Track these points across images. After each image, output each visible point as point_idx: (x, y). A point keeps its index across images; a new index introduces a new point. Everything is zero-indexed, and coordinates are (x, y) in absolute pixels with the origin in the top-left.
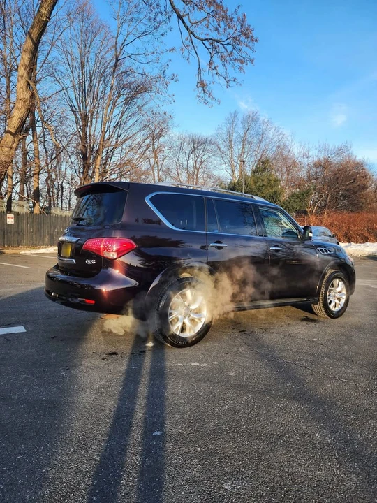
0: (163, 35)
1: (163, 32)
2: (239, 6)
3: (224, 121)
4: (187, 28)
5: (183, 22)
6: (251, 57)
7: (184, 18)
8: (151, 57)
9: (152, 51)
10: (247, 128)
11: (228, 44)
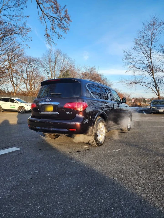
0: (22, 9)
1: (22, 7)
2: (66, 6)
3: (46, 52)
4: (41, 9)
5: (40, 6)
6: (68, 28)
7: (40, 5)
8: (17, 18)
9: (18, 15)
10: (56, 56)
11: (59, 20)
